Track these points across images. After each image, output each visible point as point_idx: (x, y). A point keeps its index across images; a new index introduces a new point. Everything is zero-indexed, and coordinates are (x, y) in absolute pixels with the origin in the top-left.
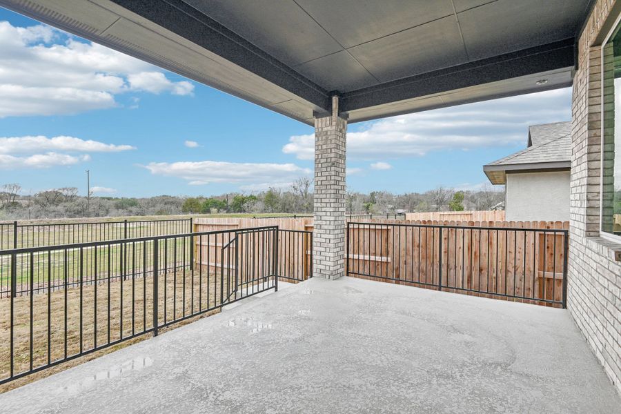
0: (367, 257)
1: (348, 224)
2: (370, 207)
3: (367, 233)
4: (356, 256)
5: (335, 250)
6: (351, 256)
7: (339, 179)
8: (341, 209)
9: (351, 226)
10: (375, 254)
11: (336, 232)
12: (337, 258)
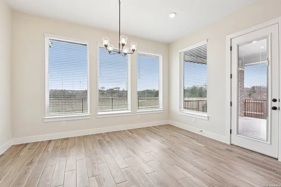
0: (253, 113)
1: (245, 100)
2: (252, 94)
3: (253, 104)
4: (248, 112)
5: (240, 108)
6: (246, 112)
7: (242, 85)
8: (243, 95)
9: (246, 101)
10: (256, 112)
11: (241, 102)
12: (241, 111)
